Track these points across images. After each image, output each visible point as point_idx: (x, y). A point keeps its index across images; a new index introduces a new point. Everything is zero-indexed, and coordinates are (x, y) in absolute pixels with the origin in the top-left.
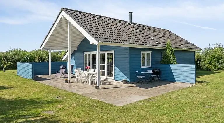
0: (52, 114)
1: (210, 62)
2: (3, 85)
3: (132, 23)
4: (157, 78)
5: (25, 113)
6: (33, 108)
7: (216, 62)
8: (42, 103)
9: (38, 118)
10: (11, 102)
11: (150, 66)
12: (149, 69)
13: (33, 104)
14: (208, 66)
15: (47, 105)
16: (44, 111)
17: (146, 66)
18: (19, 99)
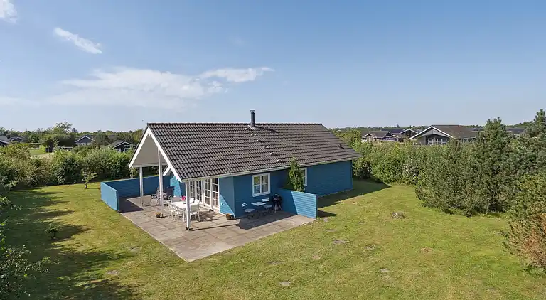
0: (116, 274)
1: (382, 170)
2: (78, 224)
3: (254, 125)
4: (276, 208)
5: (90, 274)
6: (100, 267)
7: (389, 169)
8: (111, 260)
9: (99, 280)
10: (82, 257)
11: (269, 192)
12: (266, 196)
13: (102, 260)
14: (378, 175)
15: (114, 262)
16: (109, 271)
17: (261, 194)
18: (91, 251)
